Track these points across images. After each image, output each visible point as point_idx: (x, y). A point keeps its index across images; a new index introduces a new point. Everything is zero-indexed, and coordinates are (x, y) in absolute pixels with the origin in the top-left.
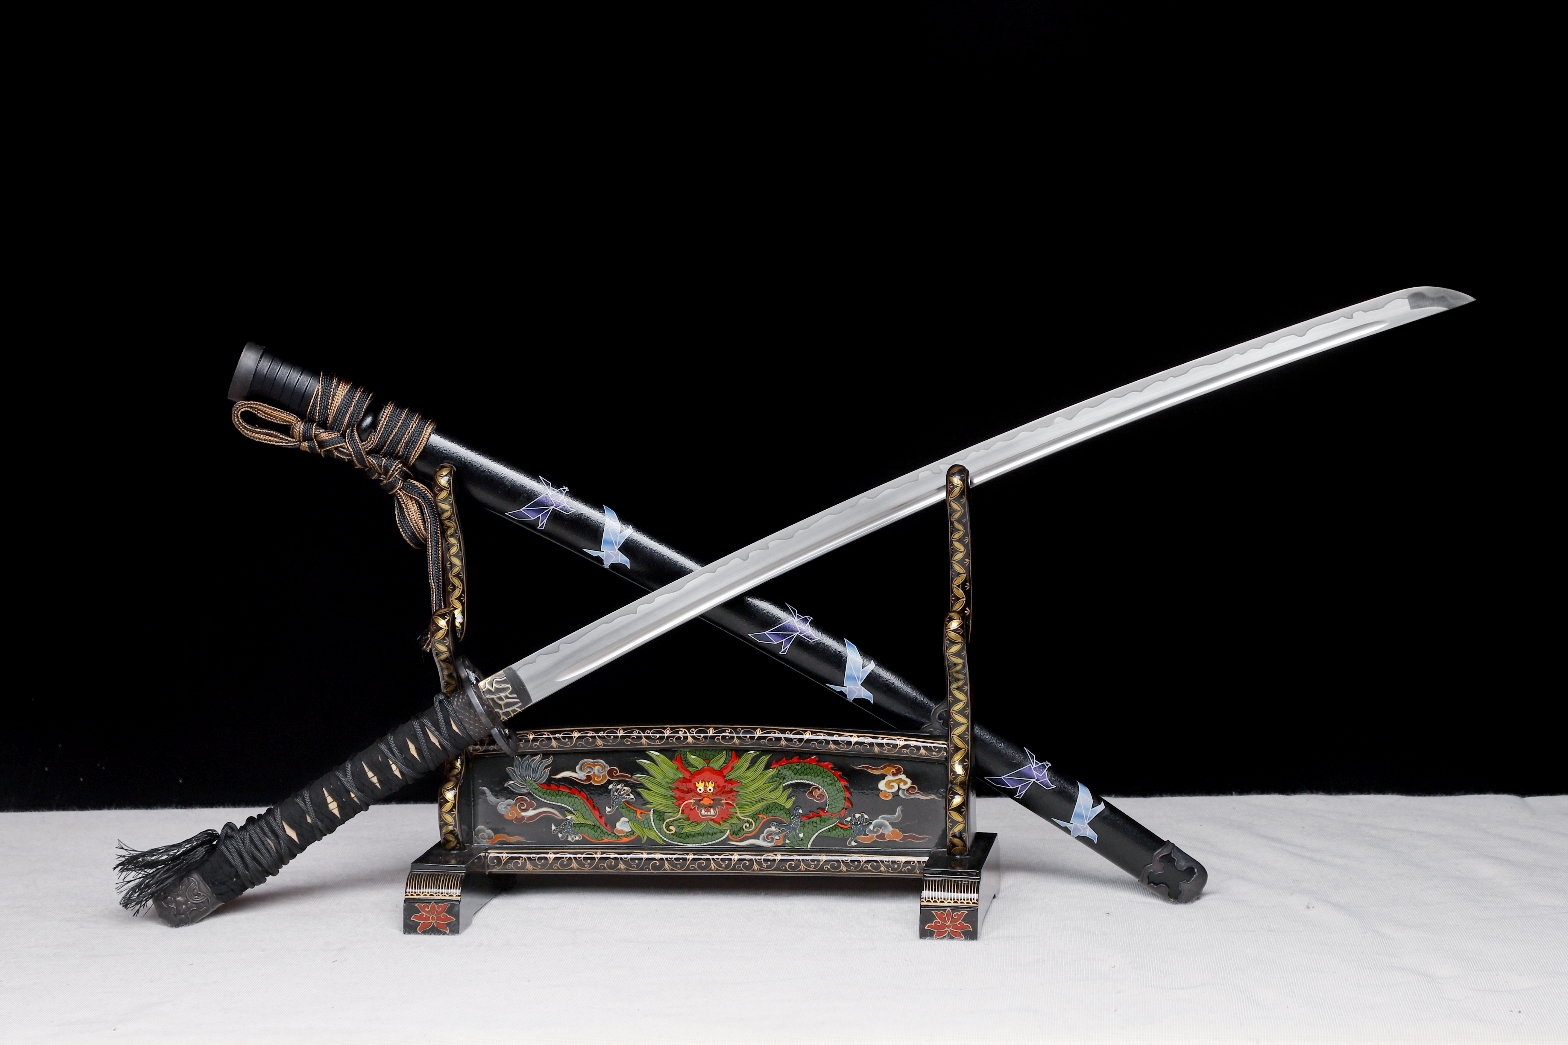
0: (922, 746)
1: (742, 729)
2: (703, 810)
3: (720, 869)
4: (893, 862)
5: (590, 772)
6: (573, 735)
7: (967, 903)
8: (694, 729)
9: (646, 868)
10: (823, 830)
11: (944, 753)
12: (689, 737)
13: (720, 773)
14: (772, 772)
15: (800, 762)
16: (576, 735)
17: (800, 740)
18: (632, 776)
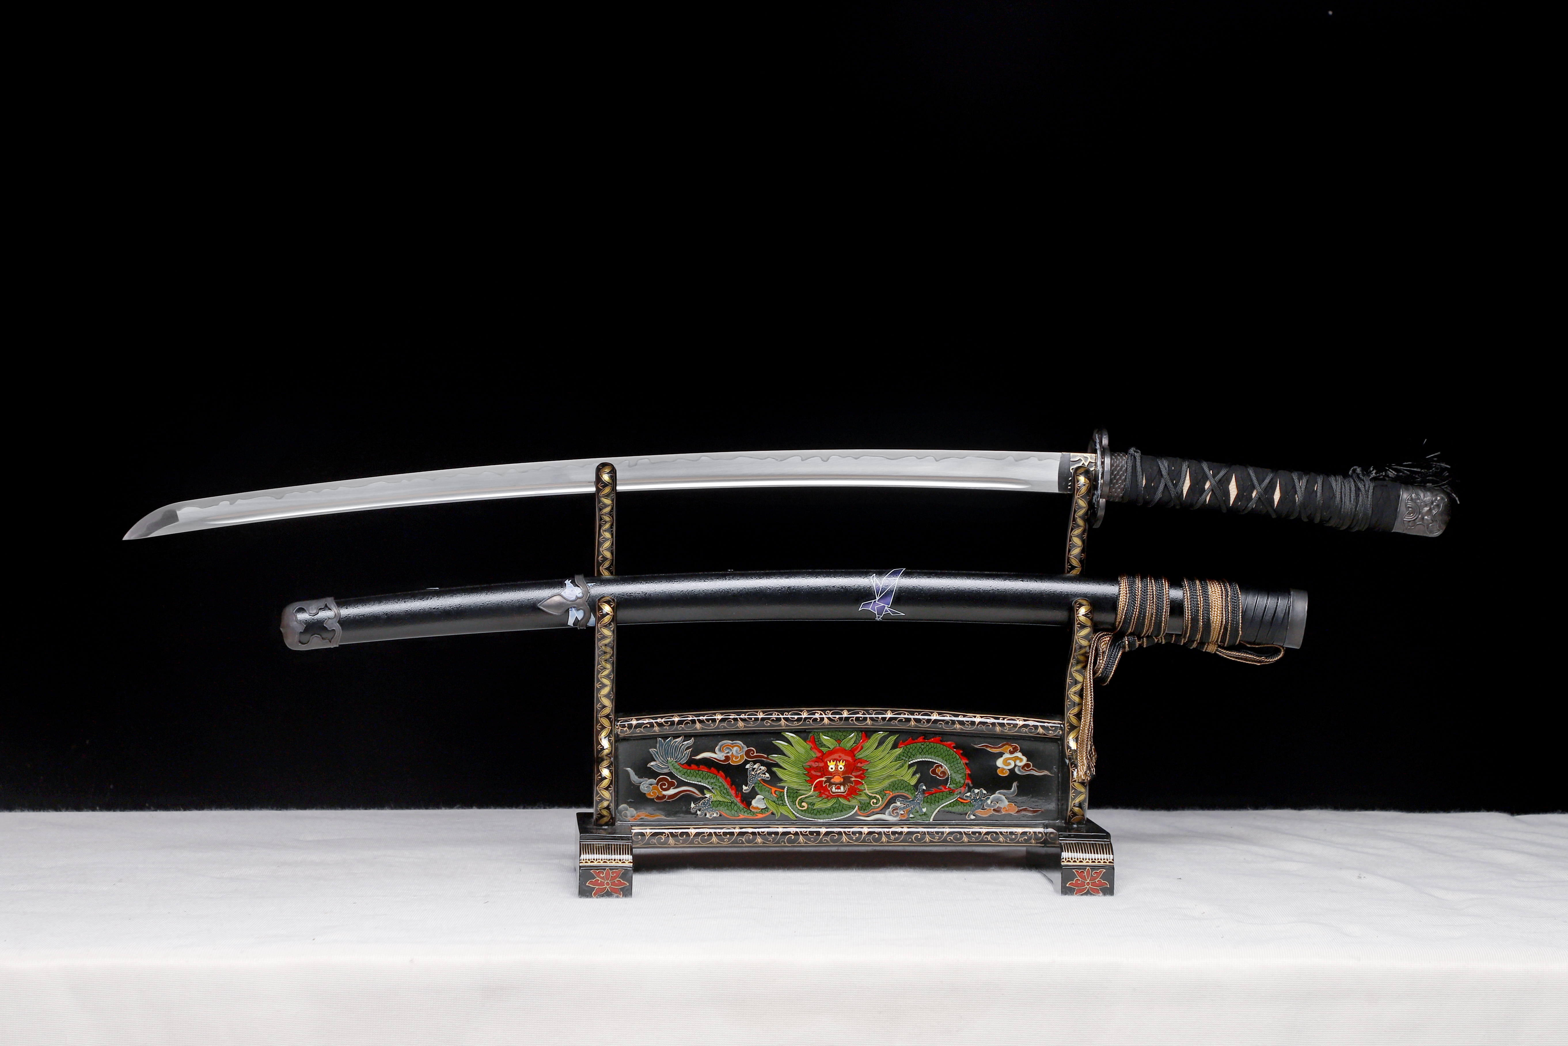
0: (1040, 726)
1: (874, 710)
2: (834, 788)
3: (851, 841)
4: (1011, 833)
5: (728, 752)
6: (716, 717)
7: (1104, 862)
8: (829, 712)
9: (782, 842)
10: (944, 804)
11: (1059, 732)
12: (825, 718)
13: (852, 752)
14: (898, 751)
15: (925, 742)
16: (719, 717)
17: (928, 721)
18: (768, 756)
